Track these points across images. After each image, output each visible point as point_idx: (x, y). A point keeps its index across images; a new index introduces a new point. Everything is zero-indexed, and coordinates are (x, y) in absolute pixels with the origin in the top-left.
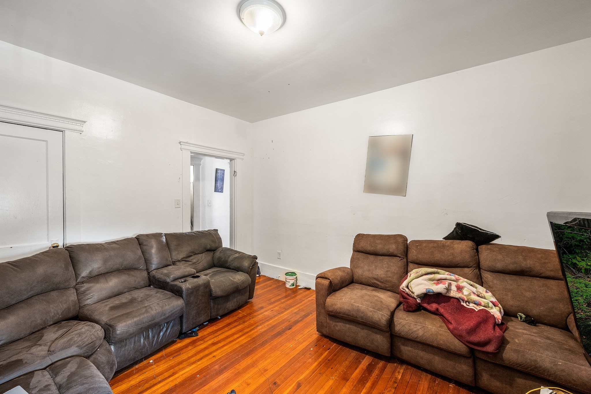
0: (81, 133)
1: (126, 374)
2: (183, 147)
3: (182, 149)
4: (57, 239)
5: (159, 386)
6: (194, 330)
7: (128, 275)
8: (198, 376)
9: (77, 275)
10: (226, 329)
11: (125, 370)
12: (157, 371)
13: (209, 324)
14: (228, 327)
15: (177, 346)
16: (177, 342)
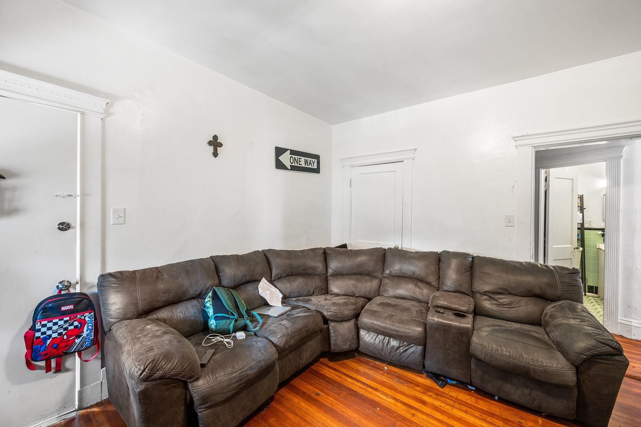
0: (413, 160)
1: (368, 361)
2: (518, 143)
3: (517, 147)
4: (398, 243)
5: (359, 384)
6: (449, 381)
7: (416, 285)
8: (378, 409)
9: (383, 271)
10: (477, 414)
11: (372, 358)
12: (376, 376)
13: (473, 391)
14: (482, 414)
15: (415, 378)
16: (421, 375)
